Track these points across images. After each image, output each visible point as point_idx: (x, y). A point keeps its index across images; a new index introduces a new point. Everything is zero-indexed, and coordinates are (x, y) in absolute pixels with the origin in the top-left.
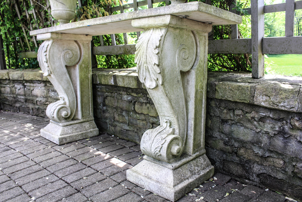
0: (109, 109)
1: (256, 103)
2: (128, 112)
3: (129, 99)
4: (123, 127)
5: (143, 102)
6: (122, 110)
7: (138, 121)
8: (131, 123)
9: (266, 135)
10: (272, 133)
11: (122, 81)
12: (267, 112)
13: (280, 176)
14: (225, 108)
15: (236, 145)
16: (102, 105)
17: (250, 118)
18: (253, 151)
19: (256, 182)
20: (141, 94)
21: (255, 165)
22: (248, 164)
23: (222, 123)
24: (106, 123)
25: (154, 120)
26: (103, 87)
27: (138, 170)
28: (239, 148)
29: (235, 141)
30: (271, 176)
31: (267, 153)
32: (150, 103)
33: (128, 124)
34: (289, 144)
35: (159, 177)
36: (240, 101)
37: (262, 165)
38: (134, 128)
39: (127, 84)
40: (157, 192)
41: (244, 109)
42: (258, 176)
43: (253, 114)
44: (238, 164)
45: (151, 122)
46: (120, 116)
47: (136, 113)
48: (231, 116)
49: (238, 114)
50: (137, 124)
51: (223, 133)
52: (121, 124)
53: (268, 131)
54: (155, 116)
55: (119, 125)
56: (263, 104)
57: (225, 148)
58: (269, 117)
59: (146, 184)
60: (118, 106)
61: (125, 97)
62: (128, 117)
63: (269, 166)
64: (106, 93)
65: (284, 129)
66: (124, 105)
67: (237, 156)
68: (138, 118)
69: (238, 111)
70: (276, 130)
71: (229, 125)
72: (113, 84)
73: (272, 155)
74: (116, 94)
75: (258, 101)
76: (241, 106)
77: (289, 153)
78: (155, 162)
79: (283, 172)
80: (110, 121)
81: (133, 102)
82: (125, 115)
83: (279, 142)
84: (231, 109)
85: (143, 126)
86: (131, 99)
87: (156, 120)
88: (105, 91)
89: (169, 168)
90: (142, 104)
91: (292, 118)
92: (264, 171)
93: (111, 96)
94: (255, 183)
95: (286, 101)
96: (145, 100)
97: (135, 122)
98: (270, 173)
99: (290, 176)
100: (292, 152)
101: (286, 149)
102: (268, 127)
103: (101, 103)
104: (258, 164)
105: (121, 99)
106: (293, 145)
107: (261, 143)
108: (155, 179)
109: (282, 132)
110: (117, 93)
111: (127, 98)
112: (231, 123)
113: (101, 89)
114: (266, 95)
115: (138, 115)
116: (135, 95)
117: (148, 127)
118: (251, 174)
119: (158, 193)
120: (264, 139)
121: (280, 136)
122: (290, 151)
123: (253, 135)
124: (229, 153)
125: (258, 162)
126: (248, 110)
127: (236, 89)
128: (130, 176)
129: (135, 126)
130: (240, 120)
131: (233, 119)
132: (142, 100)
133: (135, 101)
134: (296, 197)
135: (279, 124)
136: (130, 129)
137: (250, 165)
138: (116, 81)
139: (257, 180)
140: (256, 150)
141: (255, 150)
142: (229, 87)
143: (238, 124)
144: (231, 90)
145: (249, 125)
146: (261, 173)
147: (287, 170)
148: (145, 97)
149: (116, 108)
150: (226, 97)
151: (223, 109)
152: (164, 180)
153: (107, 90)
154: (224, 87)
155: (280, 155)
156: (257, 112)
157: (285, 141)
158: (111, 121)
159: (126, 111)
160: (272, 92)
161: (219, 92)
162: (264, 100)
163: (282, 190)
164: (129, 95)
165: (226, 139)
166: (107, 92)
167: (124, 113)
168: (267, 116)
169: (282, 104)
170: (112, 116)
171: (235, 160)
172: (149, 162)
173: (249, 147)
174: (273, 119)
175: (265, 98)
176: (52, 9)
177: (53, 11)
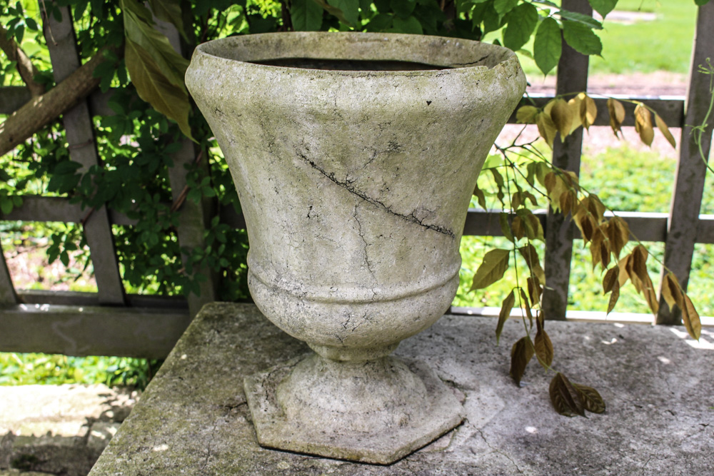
176: (335, 283)
177: (344, 302)
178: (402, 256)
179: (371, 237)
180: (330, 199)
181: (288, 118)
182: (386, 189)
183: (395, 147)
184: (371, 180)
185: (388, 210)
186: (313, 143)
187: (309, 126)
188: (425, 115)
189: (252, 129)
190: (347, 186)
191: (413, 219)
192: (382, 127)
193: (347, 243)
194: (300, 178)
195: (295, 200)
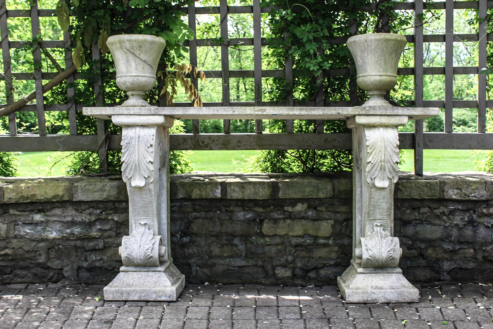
0: (198, 239)
1: (446, 197)
2: (245, 237)
3: (250, 218)
4: (233, 263)
5: (279, 218)
6: (233, 235)
7: (267, 249)
8: (251, 253)
9: (456, 227)
10: (461, 224)
11: (238, 191)
12: (456, 205)
13: (471, 265)
14: (407, 208)
15: (423, 246)
16: (179, 236)
17: (439, 214)
18: (443, 248)
19: (448, 280)
20: (272, 207)
21: (445, 262)
22: (437, 263)
23: (403, 226)
24: (189, 265)
25: (298, 241)
26: (186, 205)
27: (360, 286)
28: (426, 248)
29: (421, 243)
30: (462, 269)
31: (457, 245)
32: (291, 218)
33: (246, 256)
34: (478, 231)
35: (391, 284)
36: (428, 198)
37: (452, 260)
38: (257, 261)
39: (250, 194)
40: (397, 299)
41: (431, 206)
42: (449, 272)
43: (442, 209)
44: (425, 267)
45: (294, 244)
46: (225, 246)
47: (263, 236)
48: (415, 216)
49: (425, 212)
50: (264, 253)
51: (405, 236)
52: (228, 260)
53: (458, 223)
54: (300, 234)
55: (222, 262)
56: (454, 197)
57: (409, 253)
58: (459, 209)
59: (380, 295)
60: (223, 231)
61: (241, 215)
62: (244, 246)
63: (460, 259)
64: (195, 214)
65: (472, 218)
66: (238, 228)
67: (424, 258)
68: (268, 243)
69: (424, 209)
70: (466, 221)
71: (414, 225)
72: (219, 196)
73: (462, 246)
74: (218, 212)
75: (449, 195)
76: (427, 203)
77: (479, 240)
78: (377, 271)
79: (474, 260)
80: (199, 260)
81: (258, 220)
82: (238, 244)
83: (469, 232)
84: (416, 208)
85: (276, 253)
86: (252, 217)
87: (302, 240)
88: (190, 210)
89: (397, 273)
90: (276, 221)
91: (479, 206)
92: (455, 265)
93: (205, 218)
94: (447, 282)
95: (477, 191)
96: (281, 214)
97: (260, 251)
98: (461, 266)
99: (481, 261)
100: (482, 238)
101: (476, 236)
102: (457, 219)
103: (177, 233)
104: (448, 261)
105: (231, 219)
106: (482, 231)
107: (451, 237)
108: (388, 288)
109: (471, 222)
110: (220, 210)
111: (244, 215)
112: (416, 223)
113: (180, 207)
114: (457, 189)
115: (268, 239)
116: (260, 210)
117: (287, 253)
118: (441, 273)
119: (399, 299)
120: (454, 232)
121: (469, 226)
122: (479, 238)
123: (442, 231)
124: (415, 257)
125: (448, 258)
126: (435, 206)
127: (424, 186)
128: (352, 295)
129: (260, 256)
130: (428, 217)
131: (418, 218)
132: (275, 215)
133: (262, 218)
134: (486, 281)
135: (468, 215)
136: (248, 264)
137: (440, 264)
138: (226, 191)
139: (448, 277)
140: (446, 246)
141: (444, 246)
142: (416, 185)
143: (424, 223)
144: (418, 187)
145: (437, 222)
146: (453, 269)
147: (478, 256)
148: (280, 210)
149: (218, 236)
150: (412, 195)
151: (405, 209)
152: (400, 285)
153: (197, 207)
154: (409, 185)
155: (470, 243)
156: (446, 207)
157: (474, 229)
158: (202, 258)
159: (241, 236)
160: (463, 185)
161: (404, 191)
162: (455, 193)
163: (473, 280)
164: (249, 211)
165: (410, 242)
166: (195, 211)
167: (236, 241)
168: (457, 208)
169: (473, 195)
170: (204, 250)
171: (421, 264)
172: (368, 275)
173: (438, 245)
174: (461, 210)
175: (456, 191)
176: (131, 73)
177: (133, 76)
178: (143, 68)
179: (137, 64)
180: (130, 56)
181: (124, 42)
182: (140, 55)
183: (140, 47)
184: (137, 53)
185: (140, 59)
186: (128, 46)
187: (127, 43)
188: (145, 41)
189: (118, 45)
190: (133, 53)
191: (144, 61)
192: (139, 42)
193: (133, 64)
194: (126, 53)
195: (125, 57)
